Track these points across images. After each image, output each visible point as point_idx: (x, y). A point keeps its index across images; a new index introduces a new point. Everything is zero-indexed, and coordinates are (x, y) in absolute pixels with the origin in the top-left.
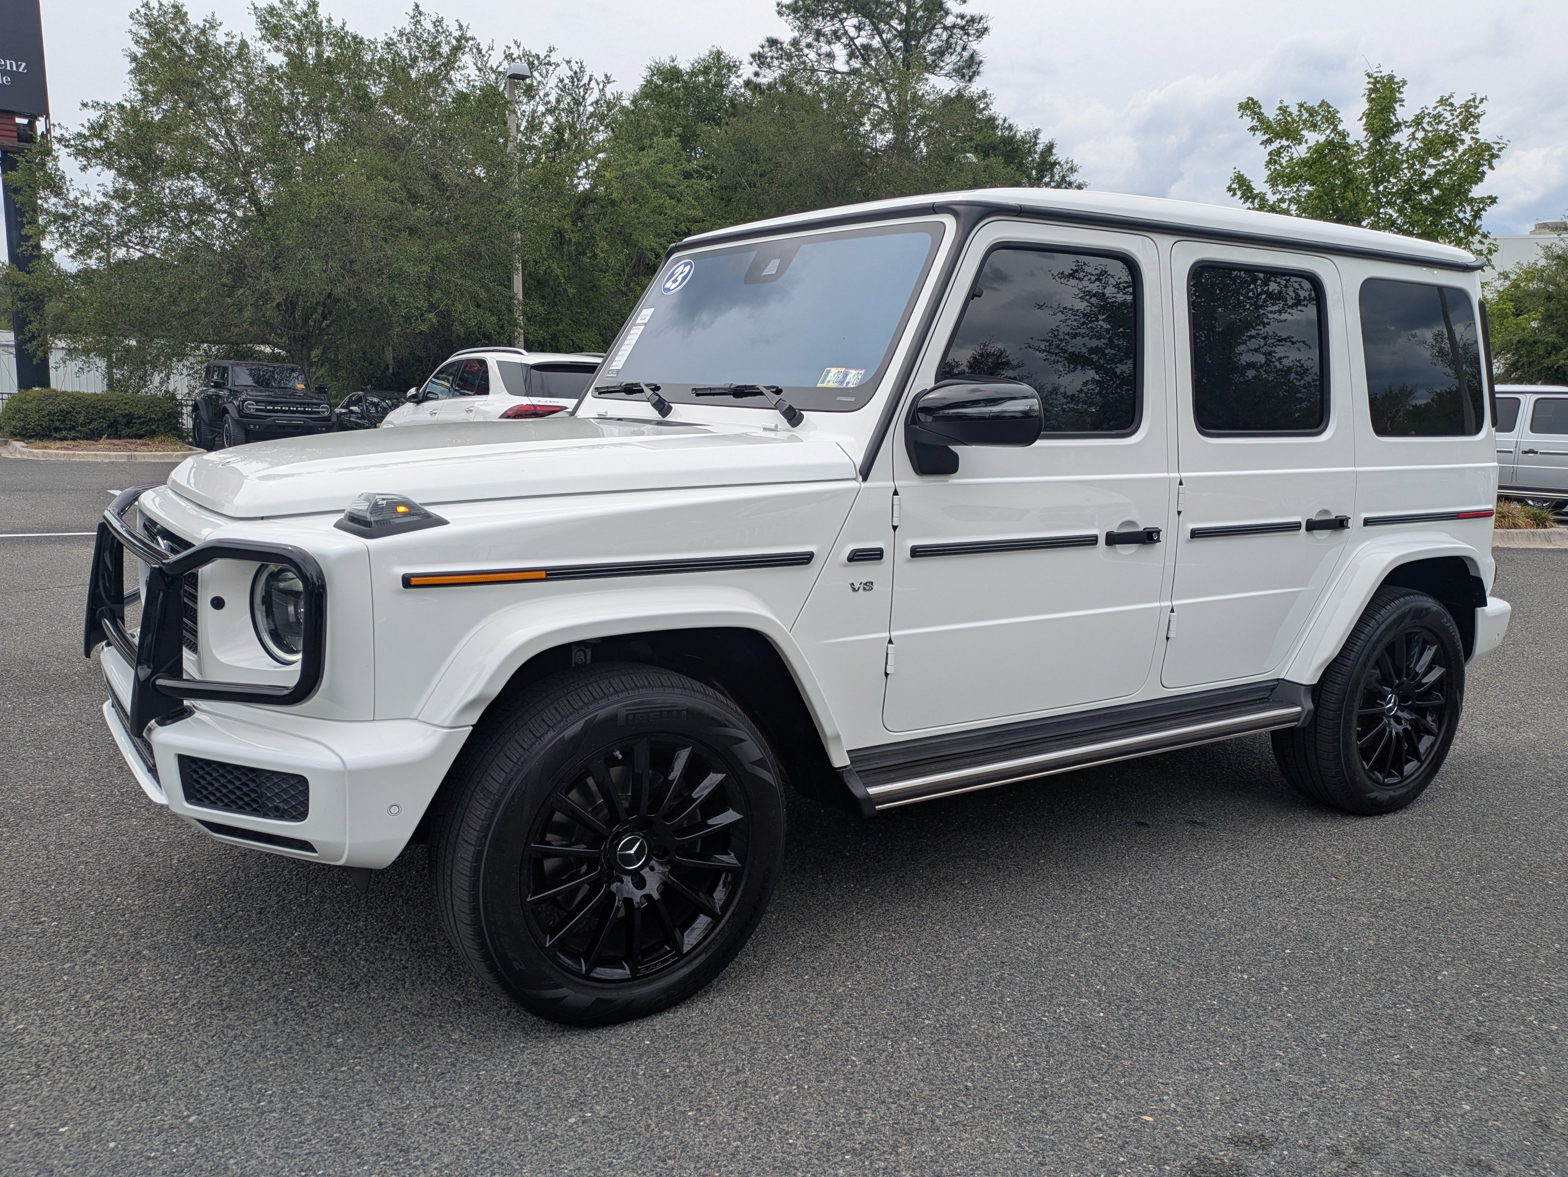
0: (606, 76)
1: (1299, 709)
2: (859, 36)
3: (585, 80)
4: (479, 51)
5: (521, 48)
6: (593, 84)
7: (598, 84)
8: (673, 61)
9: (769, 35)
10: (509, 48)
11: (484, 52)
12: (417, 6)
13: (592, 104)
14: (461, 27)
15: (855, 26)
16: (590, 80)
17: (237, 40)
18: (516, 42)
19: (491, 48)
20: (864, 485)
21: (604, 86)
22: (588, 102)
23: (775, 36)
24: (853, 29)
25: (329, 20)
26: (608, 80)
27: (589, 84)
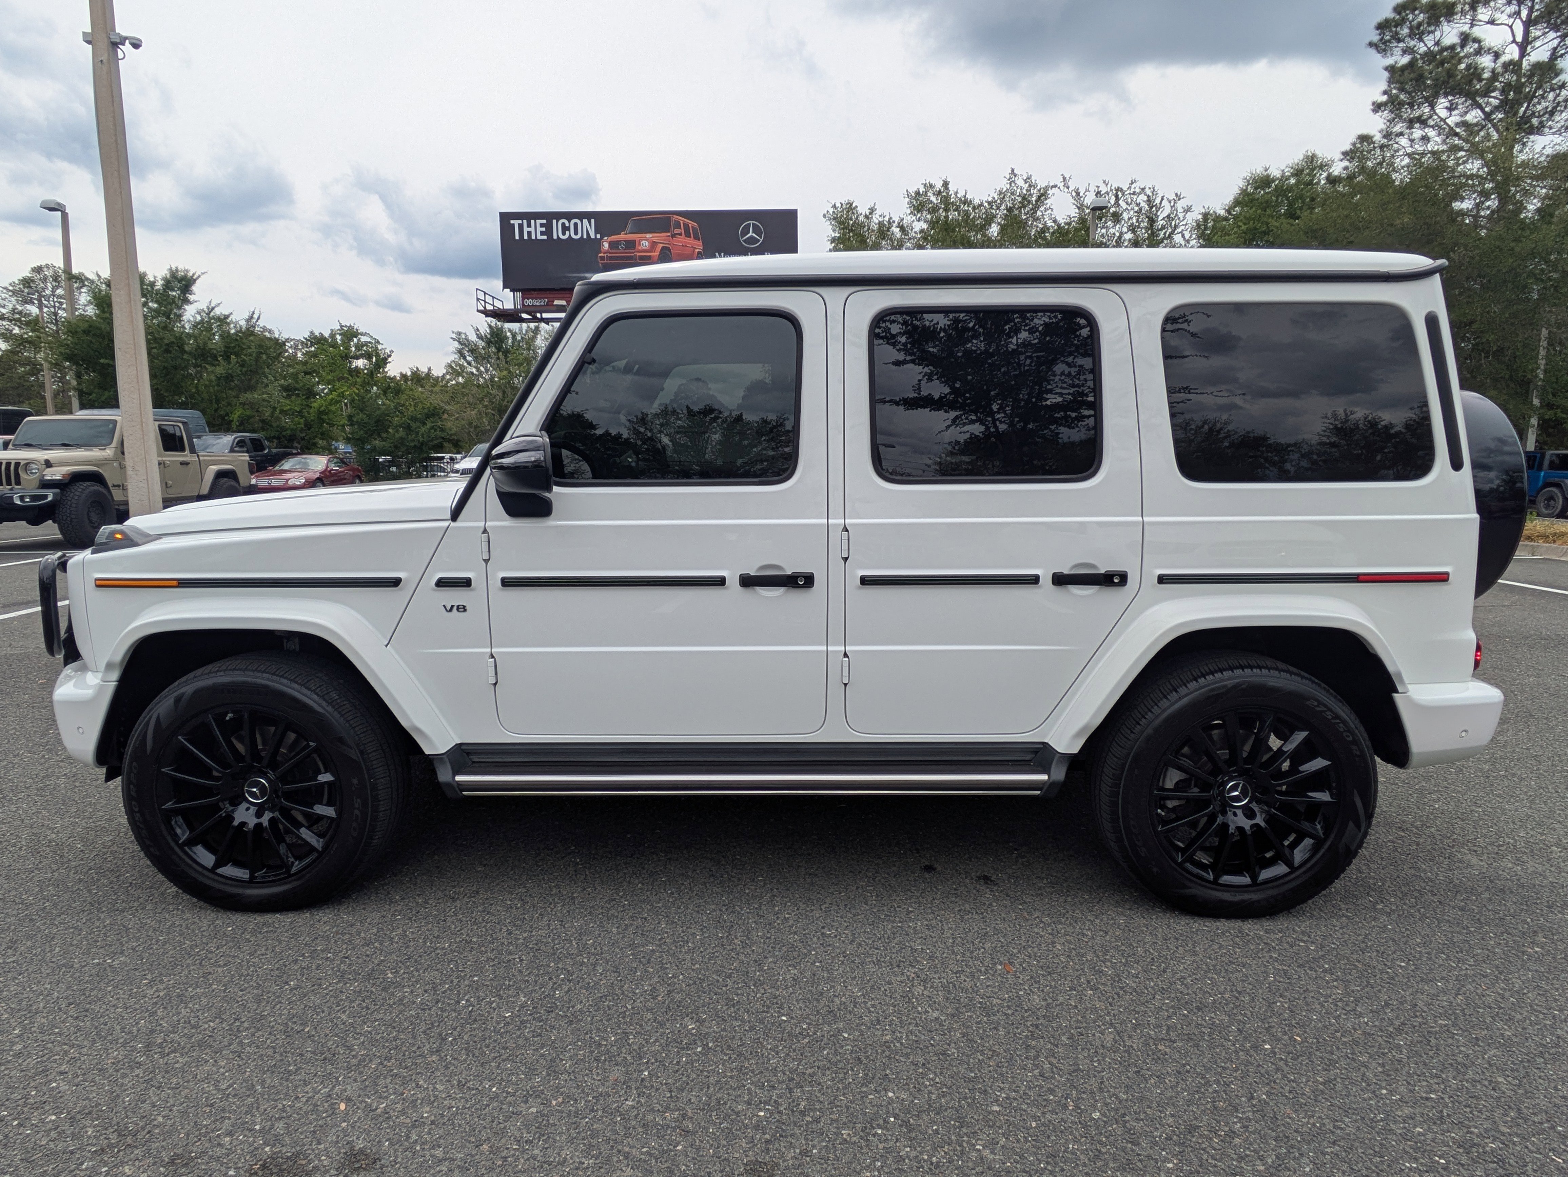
0: (1176, 194)
1: (1045, 777)
2: (1451, 115)
3: (1158, 201)
4: (1078, 194)
5: (1109, 186)
6: (1165, 202)
7: (1170, 202)
8: (1266, 170)
9: (1360, 133)
10: (1098, 187)
11: (1081, 194)
12: (1013, 170)
13: (1163, 219)
14: (1064, 179)
15: (1446, 108)
16: (1162, 199)
17: (887, 219)
18: (1104, 182)
19: (1087, 190)
20: (453, 524)
21: (1175, 203)
22: (1160, 218)
23: (1365, 132)
24: (1445, 110)
25: (956, 193)
26: (1178, 197)
27: (1161, 203)
